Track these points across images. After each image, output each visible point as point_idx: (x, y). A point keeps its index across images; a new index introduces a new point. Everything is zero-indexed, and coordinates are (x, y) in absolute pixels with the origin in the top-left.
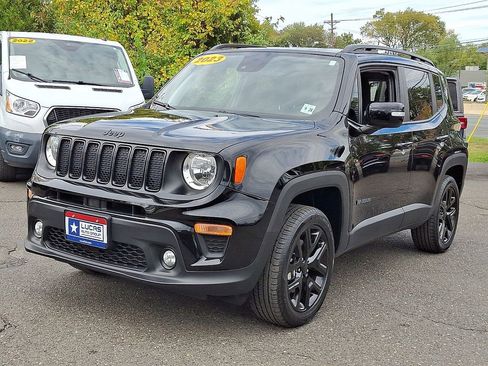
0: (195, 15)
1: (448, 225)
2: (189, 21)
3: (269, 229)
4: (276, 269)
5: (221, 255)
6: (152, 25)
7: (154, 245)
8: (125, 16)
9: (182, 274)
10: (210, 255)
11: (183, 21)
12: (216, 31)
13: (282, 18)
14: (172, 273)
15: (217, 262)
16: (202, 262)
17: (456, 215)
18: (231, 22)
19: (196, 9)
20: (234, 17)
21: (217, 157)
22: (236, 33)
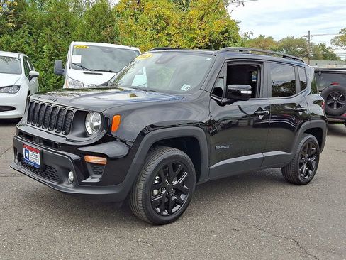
0: (198, 32)
1: (310, 166)
2: (195, 36)
3: (134, 162)
4: (141, 187)
5: (100, 176)
6: (174, 38)
7: (63, 168)
8: (158, 33)
9: (76, 187)
10: (94, 176)
11: (191, 36)
12: (211, 41)
13: (252, 33)
14: (71, 185)
15: (97, 180)
16: (89, 180)
17: (317, 161)
18: (220, 36)
19: (200, 29)
20: (222, 33)
21: (102, 115)
22: (223, 42)
